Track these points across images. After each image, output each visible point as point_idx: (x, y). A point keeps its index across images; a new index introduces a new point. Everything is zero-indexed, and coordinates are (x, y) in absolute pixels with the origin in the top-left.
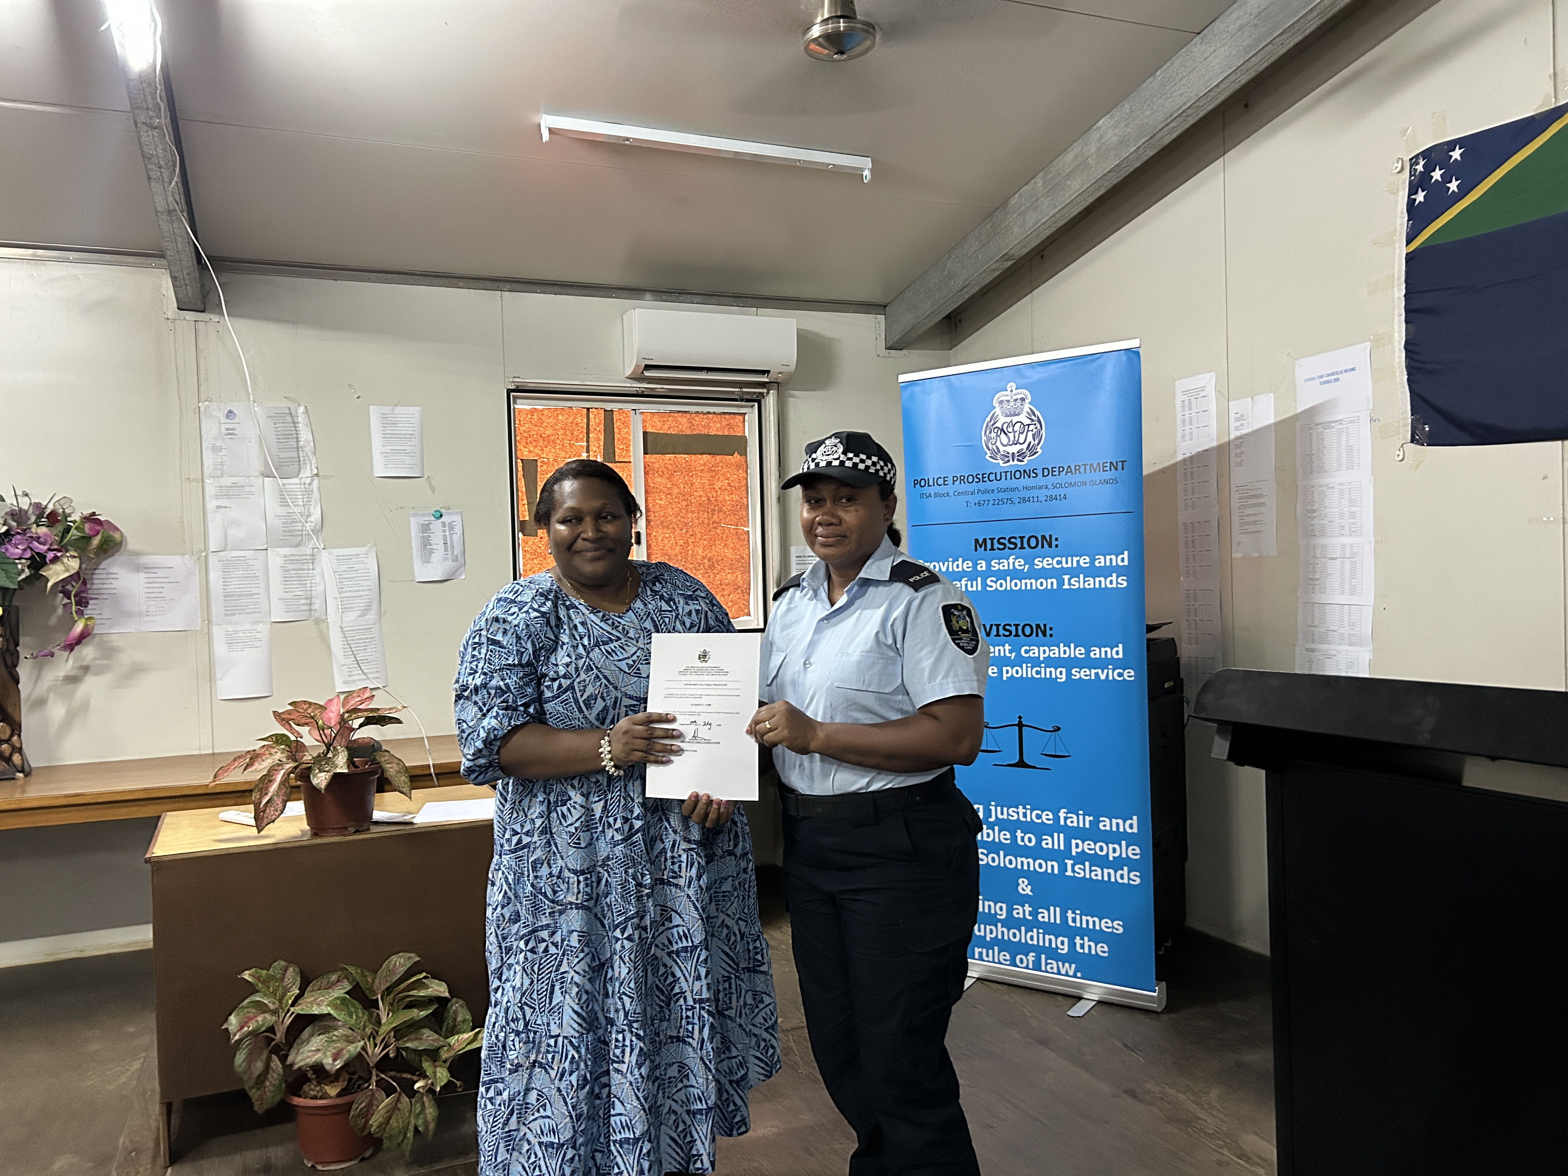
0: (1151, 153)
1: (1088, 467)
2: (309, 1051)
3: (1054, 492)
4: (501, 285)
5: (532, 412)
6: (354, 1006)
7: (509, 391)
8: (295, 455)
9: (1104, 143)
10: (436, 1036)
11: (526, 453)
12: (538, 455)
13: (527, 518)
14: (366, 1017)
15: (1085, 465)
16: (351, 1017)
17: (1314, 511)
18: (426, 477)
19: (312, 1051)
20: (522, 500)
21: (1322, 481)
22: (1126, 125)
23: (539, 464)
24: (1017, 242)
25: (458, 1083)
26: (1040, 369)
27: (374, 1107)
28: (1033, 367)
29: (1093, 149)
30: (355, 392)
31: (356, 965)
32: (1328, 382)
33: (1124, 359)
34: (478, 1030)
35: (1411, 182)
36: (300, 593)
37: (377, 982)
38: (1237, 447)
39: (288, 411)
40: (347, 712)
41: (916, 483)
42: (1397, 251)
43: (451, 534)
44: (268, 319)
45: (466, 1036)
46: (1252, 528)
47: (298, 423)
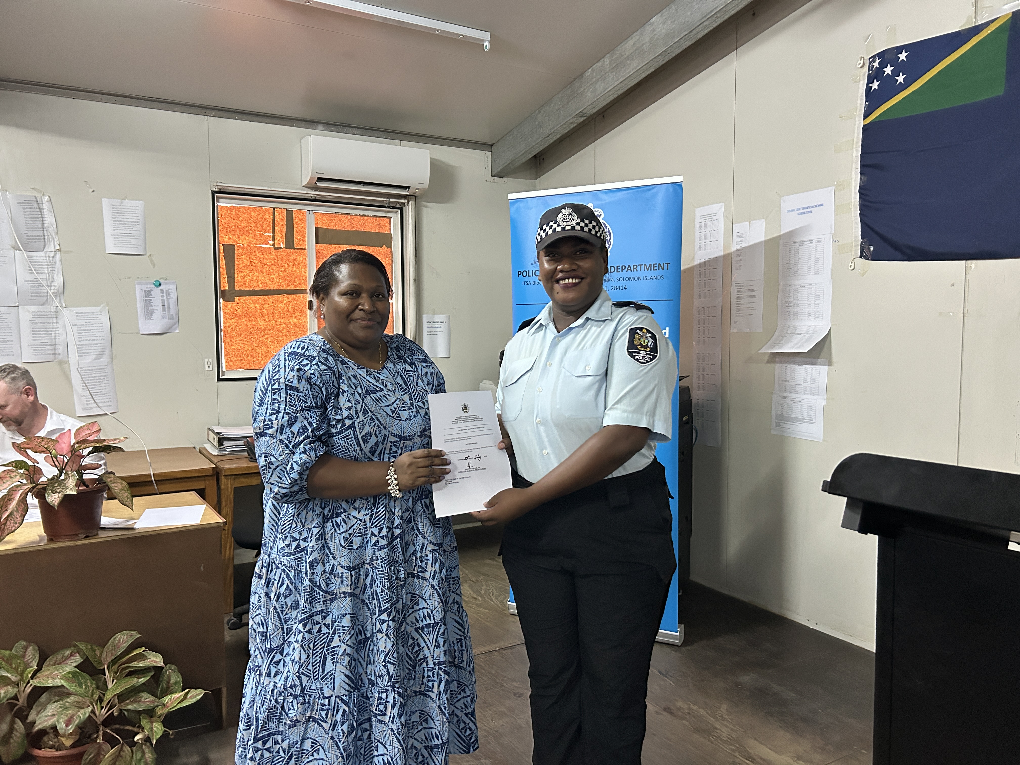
0: (688, 43)
1: (643, 267)
2: (46, 716)
3: (618, 284)
4: (208, 111)
5: (231, 209)
6: (84, 678)
7: (214, 193)
8: (41, 233)
9: (656, 34)
10: (152, 698)
11: (226, 239)
12: (235, 241)
13: (227, 288)
14: (94, 686)
15: (641, 265)
16: (81, 687)
17: (791, 302)
18: (148, 254)
19: (49, 716)
20: (223, 274)
21: (797, 282)
22: (672, 22)
23: (236, 248)
24: (589, 104)
25: (171, 732)
26: (611, 194)
27: (101, 757)
28: (606, 193)
29: (648, 39)
30: (90, 188)
31: (87, 641)
32: (804, 213)
33: (671, 190)
34: (187, 690)
35: (869, 75)
36: (46, 341)
37: (104, 655)
38: (738, 256)
39: (35, 200)
40: (77, 443)
41: (520, 273)
42: (857, 123)
43: (168, 299)
44: (18, 126)
45: (177, 695)
46: (745, 312)
47: (43, 209)
